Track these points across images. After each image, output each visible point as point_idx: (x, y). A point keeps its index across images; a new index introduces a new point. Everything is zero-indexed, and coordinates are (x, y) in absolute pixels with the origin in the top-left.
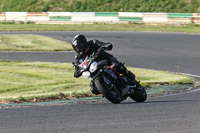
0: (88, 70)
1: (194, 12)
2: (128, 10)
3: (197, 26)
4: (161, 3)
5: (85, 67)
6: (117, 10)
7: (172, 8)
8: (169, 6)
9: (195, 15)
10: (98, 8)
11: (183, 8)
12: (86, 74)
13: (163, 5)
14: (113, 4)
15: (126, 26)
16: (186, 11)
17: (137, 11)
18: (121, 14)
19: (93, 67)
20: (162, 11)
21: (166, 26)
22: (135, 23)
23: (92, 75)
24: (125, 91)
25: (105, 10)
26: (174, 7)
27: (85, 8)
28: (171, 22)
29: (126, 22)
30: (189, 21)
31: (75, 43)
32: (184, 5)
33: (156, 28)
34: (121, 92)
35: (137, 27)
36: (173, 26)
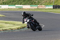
0: (27, 21)
1: (38, 5)
2: (18, 4)
3: (39, 9)
4: (28, 2)
5: (26, 21)
6: (15, 4)
7: (32, 4)
8: (31, 3)
9: (38, 6)
10: (9, 4)
11: (35, 4)
12: (26, 23)
13: (29, 3)
14: (14, 3)
15: (18, 9)
16: (36, 4)
17: (21, 5)
18: (16, 6)
19: (28, 21)
20: (29, 5)
21: (30, 9)
22: (20, 8)
23: (28, 23)
24: (37, 27)
25: (11, 4)
26: (32, 3)
27: (5, 4)
28: (31, 8)
29: (18, 8)
30: (37, 8)
31: (23, 14)
32: (35, 3)
33: (27, 10)
34: (36, 28)
35: (21, 9)
36: (32, 9)
